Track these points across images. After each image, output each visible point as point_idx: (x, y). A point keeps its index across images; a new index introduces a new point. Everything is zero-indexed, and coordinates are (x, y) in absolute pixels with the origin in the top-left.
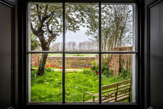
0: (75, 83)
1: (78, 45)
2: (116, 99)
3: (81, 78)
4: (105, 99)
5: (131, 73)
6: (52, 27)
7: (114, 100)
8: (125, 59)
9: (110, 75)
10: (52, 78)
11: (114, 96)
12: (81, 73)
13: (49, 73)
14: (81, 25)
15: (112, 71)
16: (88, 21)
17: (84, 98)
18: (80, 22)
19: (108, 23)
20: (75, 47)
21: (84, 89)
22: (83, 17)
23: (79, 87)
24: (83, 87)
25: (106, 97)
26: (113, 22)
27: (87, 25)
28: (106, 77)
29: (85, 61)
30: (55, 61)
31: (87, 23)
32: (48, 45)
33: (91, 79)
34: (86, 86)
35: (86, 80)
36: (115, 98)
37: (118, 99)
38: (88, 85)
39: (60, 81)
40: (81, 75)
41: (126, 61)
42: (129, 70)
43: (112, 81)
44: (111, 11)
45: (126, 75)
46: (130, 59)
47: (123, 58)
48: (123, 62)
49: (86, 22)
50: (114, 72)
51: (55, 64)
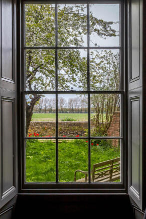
0: (65, 156)
1: (67, 102)
2: (111, 177)
3: (72, 150)
4: (98, 178)
6: (35, 86)
7: (109, 179)
10: (36, 151)
11: (108, 174)
12: (72, 143)
13: (31, 144)
14: (72, 84)
16: (80, 80)
17: (75, 176)
18: (70, 81)
19: (106, 81)
20: (64, 105)
21: (76, 165)
22: (75, 75)
23: (70, 162)
24: (74, 162)
25: (100, 175)
26: (112, 79)
27: (79, 85)
28: (104, 149)
29: (76, 127)
30: (38, 128)
31: (79, 83)
32: (30, 110)
33: (84, 152)
34: (78, 160)
35: (78, 154)
36: (109, 176)
37: (113, 178)
38: (80, 160)
39: (46, 154)
40: (72, 146)
44: (110, 66)
49: (78, 81)
50: (113, 143)
51: (39, 131)
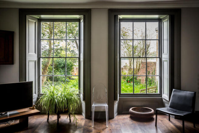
5: (155, 82)
8: (150, 71)
9: (139, 84)
15: (140, 80)
41: (151, 73)
42: (154, 79)
43: (141, 88)
45: (151, 83)
46: (154, 71)
47: (149, 70)
48: (149, 73)
50: (142, 81)
